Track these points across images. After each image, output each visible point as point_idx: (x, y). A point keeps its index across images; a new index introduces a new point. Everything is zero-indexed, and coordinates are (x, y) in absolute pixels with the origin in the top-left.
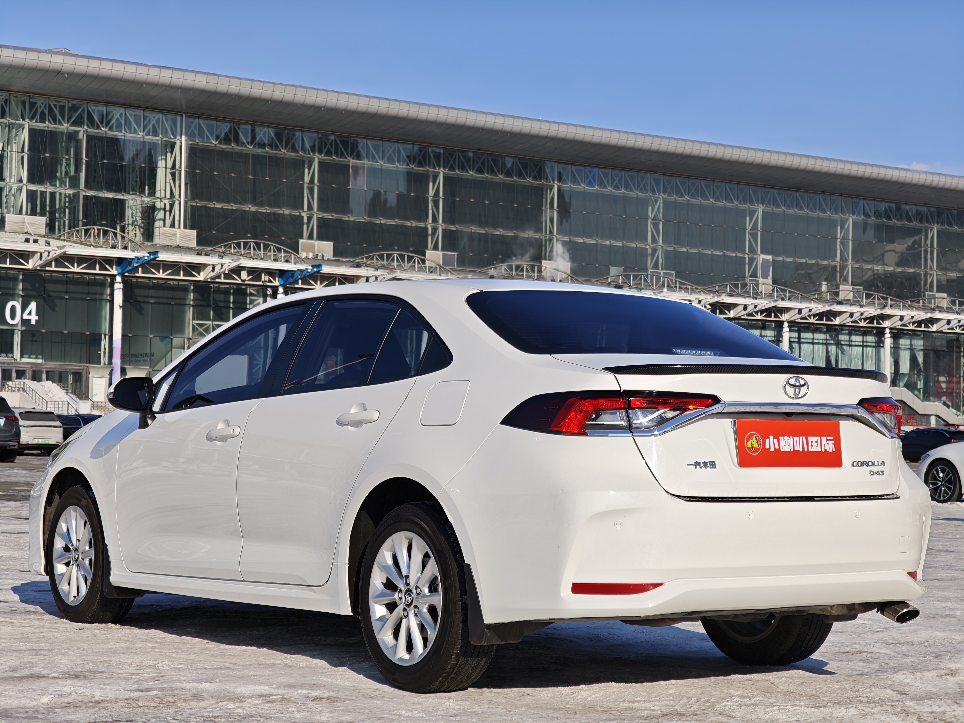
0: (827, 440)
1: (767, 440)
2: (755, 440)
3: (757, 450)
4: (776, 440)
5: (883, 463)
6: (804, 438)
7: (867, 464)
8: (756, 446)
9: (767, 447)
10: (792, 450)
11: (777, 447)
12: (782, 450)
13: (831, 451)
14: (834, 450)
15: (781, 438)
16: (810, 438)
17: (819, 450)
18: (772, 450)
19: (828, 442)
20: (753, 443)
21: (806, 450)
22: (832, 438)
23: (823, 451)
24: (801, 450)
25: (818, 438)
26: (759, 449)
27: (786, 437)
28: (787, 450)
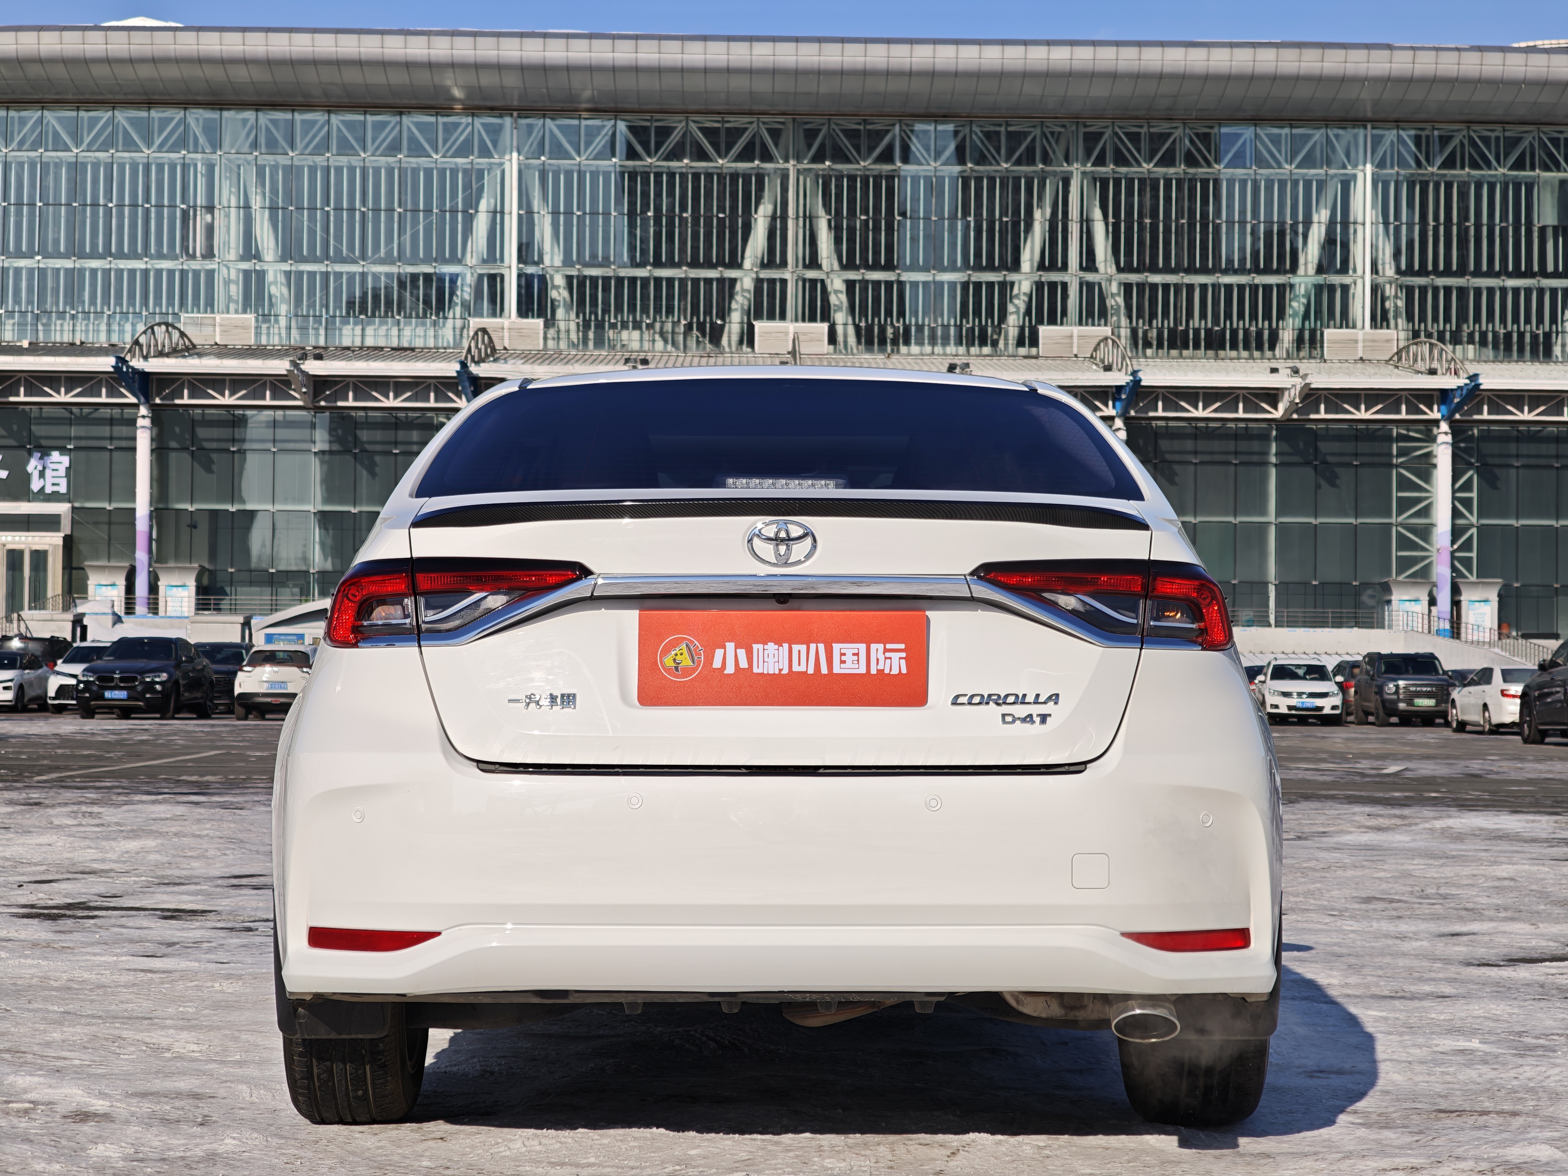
0: (886, 650)
1: (719, 653)
2: (685, 651)
3: (687, 671)
4: (742, 653)
5: (1055, 698)
6: (821, 647)
7: (1001, 701)
8: (686, 661)
9: (717, 664)
10: (785, 671)
11: (744, 664)
12: (756, 670)
13: (895, 671)
14: (904, 671)
15: (756, 647)
16: (836, 647)
17: (863, 670)
18: (730, 669)
19: (888, 655)
20: (679, 658)
21: (824, 670)
22: (902, 646)
23: (873, 671)
24: (811, 671)
25: (862, 647)
26: (694, 670)
27: (771, 646)
28: (772, 669)
